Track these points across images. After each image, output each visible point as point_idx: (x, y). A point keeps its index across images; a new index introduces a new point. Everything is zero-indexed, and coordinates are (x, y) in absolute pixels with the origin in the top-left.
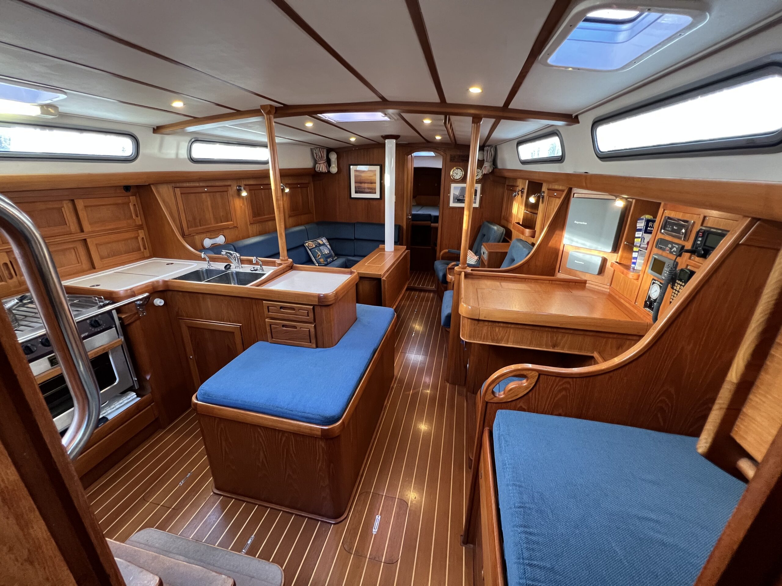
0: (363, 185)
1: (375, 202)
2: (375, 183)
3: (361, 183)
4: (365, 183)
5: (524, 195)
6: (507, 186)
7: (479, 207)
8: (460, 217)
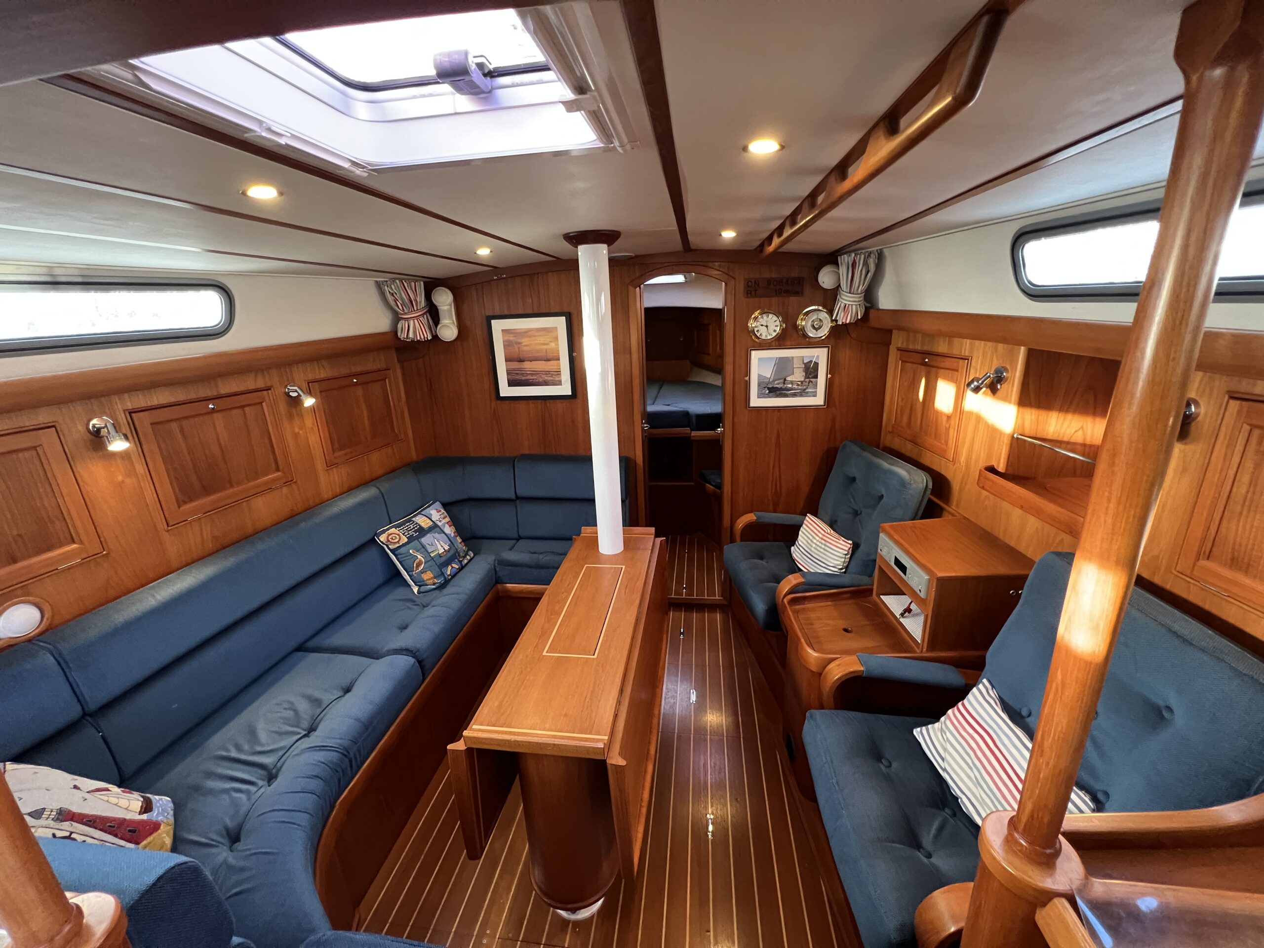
0: (528, 365)
1: (560, 406)
2: (558, 359)
3: (521, 361)
4: (531, 360)
5: (1012, 391)
6: (898, 350)
7: (824, 406)
8: (778, 432)
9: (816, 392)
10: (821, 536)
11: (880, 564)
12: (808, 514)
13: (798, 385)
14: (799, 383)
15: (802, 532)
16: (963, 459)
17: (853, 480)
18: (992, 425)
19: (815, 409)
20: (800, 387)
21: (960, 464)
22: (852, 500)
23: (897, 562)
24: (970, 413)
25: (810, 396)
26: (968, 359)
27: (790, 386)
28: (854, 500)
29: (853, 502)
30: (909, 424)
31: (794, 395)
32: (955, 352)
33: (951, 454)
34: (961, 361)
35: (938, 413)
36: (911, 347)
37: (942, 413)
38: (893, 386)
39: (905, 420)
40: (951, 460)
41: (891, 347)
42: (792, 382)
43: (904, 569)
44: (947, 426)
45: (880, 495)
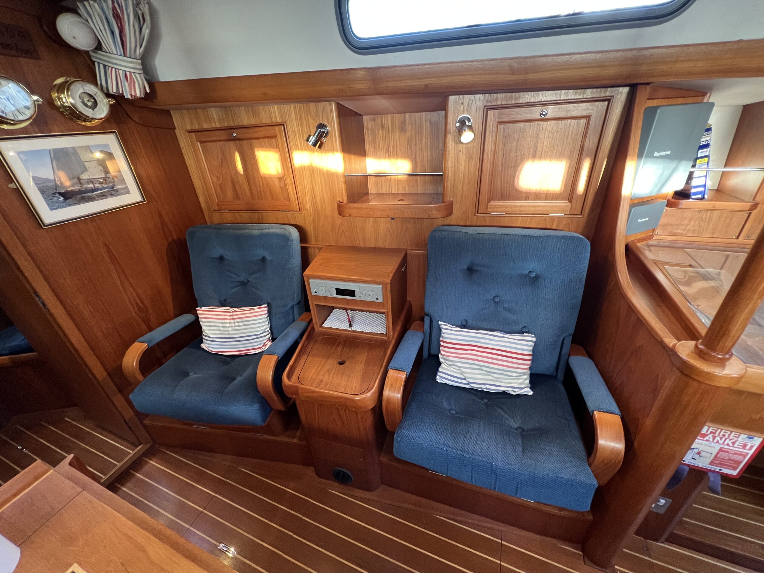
5: (336, 141)
6: (189, 132)
7: (144, 201)
8: (106, 245)
9: (127, 188)
10: (229, 317)
11: (314, 303)
12: (197, 309)
13: (101, 183)
14: (101, 180)
15: (205, 326)
16: (308, 205)
17: (222, 258)
18: (327, 171)
19: (136, 206)
20: (105, 186)
21: (307, 210)
22: (232, 275)
23: (339, 292)
24: (303, 168)
25: (122, 194)
26: (284, 125)
27: (91, 186)
28: (235, 274)
29: (235, 276)
30: (237, 196)
31: (103, 196)
32: (265, 120)
33: (296, 206)
34: (277, 128)
35: (266, 179)
36: (206, 126)
37: (271, 177)
38: (200, 168)
39: (230, 194)
40: (298, 210)
41: (177, 131)
42: (91, 181)
43: (352, 293)
44: (282, 185)
45: (261, 258)
